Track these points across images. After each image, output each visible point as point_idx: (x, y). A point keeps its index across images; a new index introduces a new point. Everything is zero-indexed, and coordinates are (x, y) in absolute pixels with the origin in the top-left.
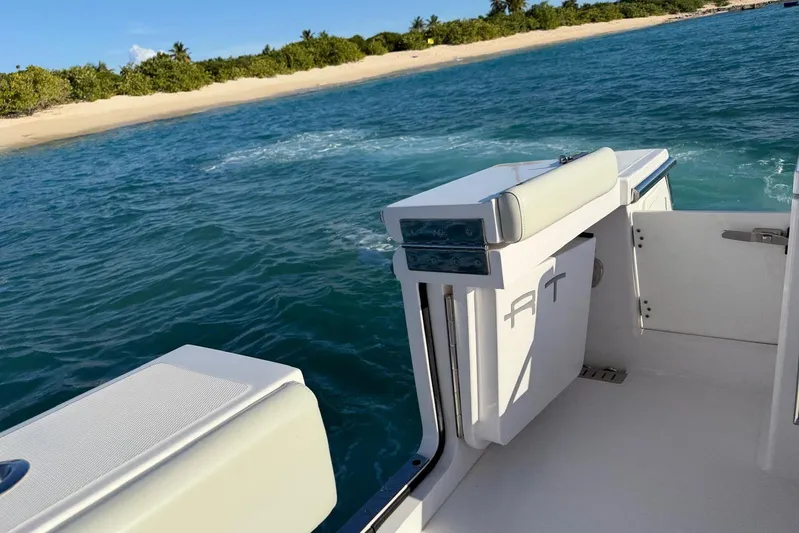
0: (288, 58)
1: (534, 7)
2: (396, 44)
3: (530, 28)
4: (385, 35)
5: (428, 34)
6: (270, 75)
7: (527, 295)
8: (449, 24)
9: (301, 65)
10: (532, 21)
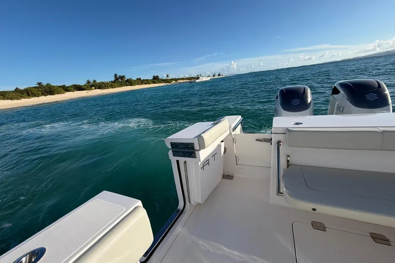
0: (28, 92)
1: (128, 79)
2: (79, 88)
3: (127, 85)
4: (75, 85)
5: (92, 86)
6: (18, 99)
7: (207, 161)
8: (99, 83)
9: (35, 95)
10: (128, 83)
